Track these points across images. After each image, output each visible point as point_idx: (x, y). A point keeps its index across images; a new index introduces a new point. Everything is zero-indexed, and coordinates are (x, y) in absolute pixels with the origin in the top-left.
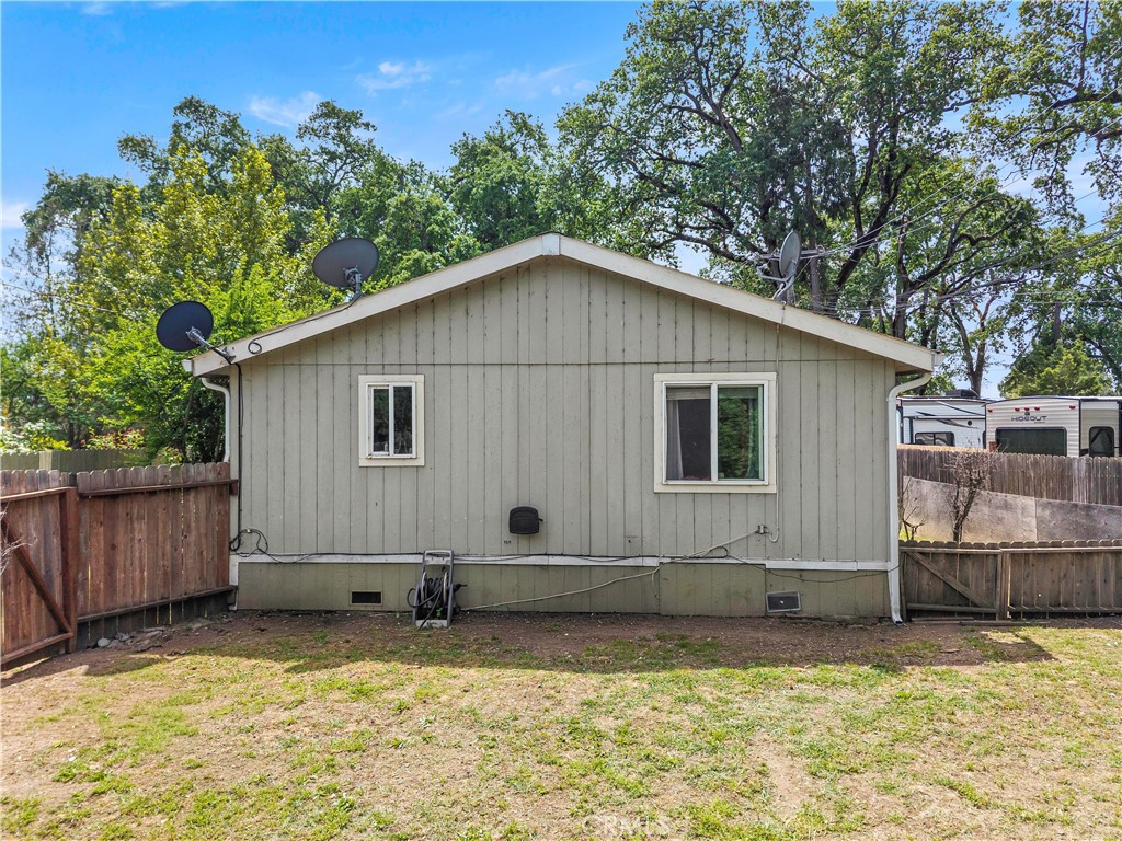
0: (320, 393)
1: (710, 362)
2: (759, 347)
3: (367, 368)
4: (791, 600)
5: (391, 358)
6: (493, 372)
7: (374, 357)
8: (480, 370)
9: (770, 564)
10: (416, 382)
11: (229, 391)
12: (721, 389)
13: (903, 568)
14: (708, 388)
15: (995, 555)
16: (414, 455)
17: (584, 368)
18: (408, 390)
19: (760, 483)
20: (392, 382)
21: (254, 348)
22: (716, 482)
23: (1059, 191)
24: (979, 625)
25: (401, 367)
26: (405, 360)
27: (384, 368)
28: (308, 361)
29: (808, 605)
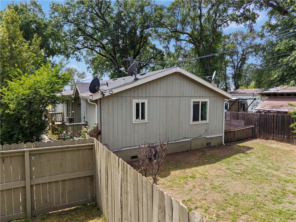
0: (123, 104)
1: (200, 96)
2: (207, 93)
3: (134, 98)
4: (210, 143)
5: (140, 95)
6: (162, 98)
7: (136, 95)
8: (159, 98)
9: (207, 137)
10: (146, 101)
11: (97, 104)
12: (202, 102)
13: (225, 135)
14: (199, 102)
15: (235, 131)
16: (145, 120)
17: (179, 98)
18: (144, 103)
19: (206, 121)
20: (140, 101)
21: (111, 92)
22: (200, 122)
23: (168, 49)
24: (236, 143)
25: (142, 97)
26: (143, 95)
27: (138, 98)
28: (120, 96)
29: (212, 144)
